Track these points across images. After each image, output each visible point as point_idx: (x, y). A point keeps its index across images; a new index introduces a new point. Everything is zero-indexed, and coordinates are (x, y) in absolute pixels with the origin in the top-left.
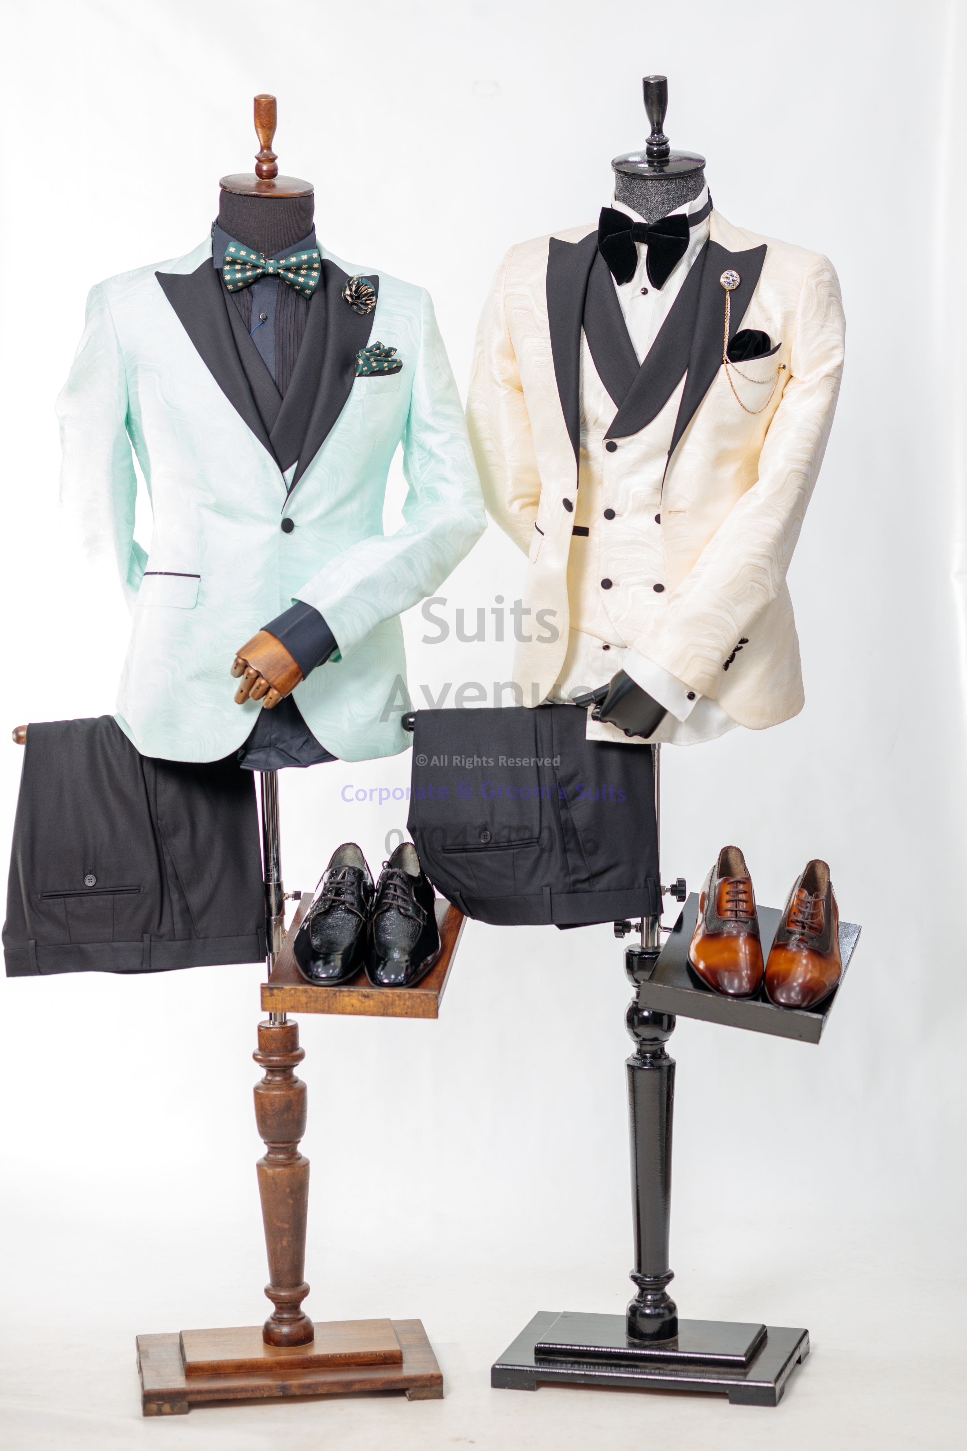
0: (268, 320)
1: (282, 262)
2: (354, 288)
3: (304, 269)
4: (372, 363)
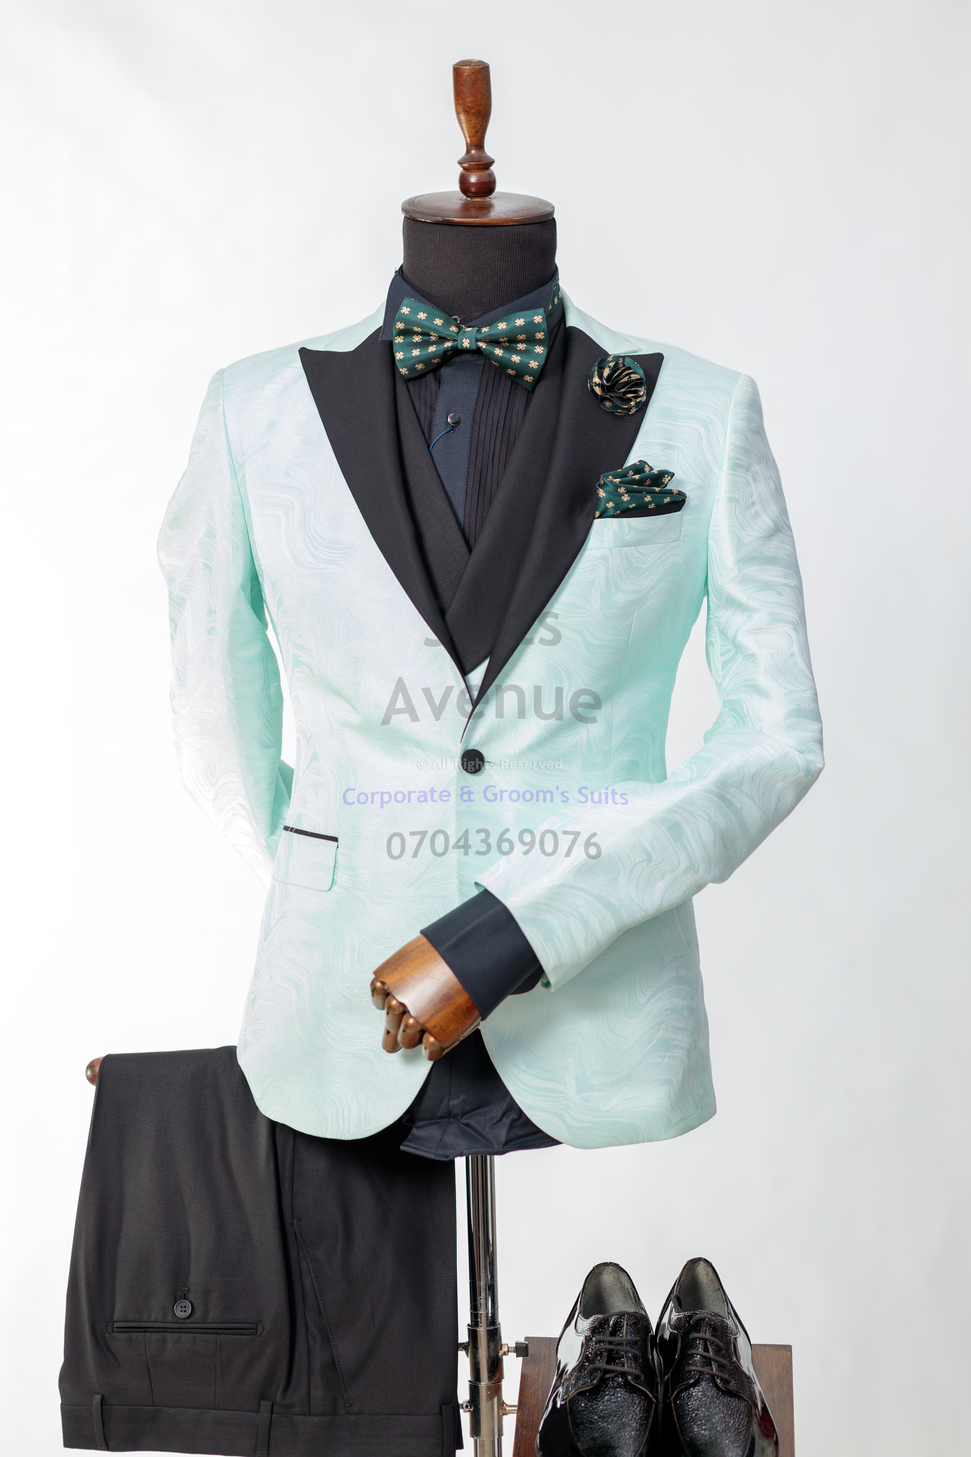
0: (461, 425)
1: (485, 330)
2: (606, 372)
3: (522, 341)
4: (625, 495)
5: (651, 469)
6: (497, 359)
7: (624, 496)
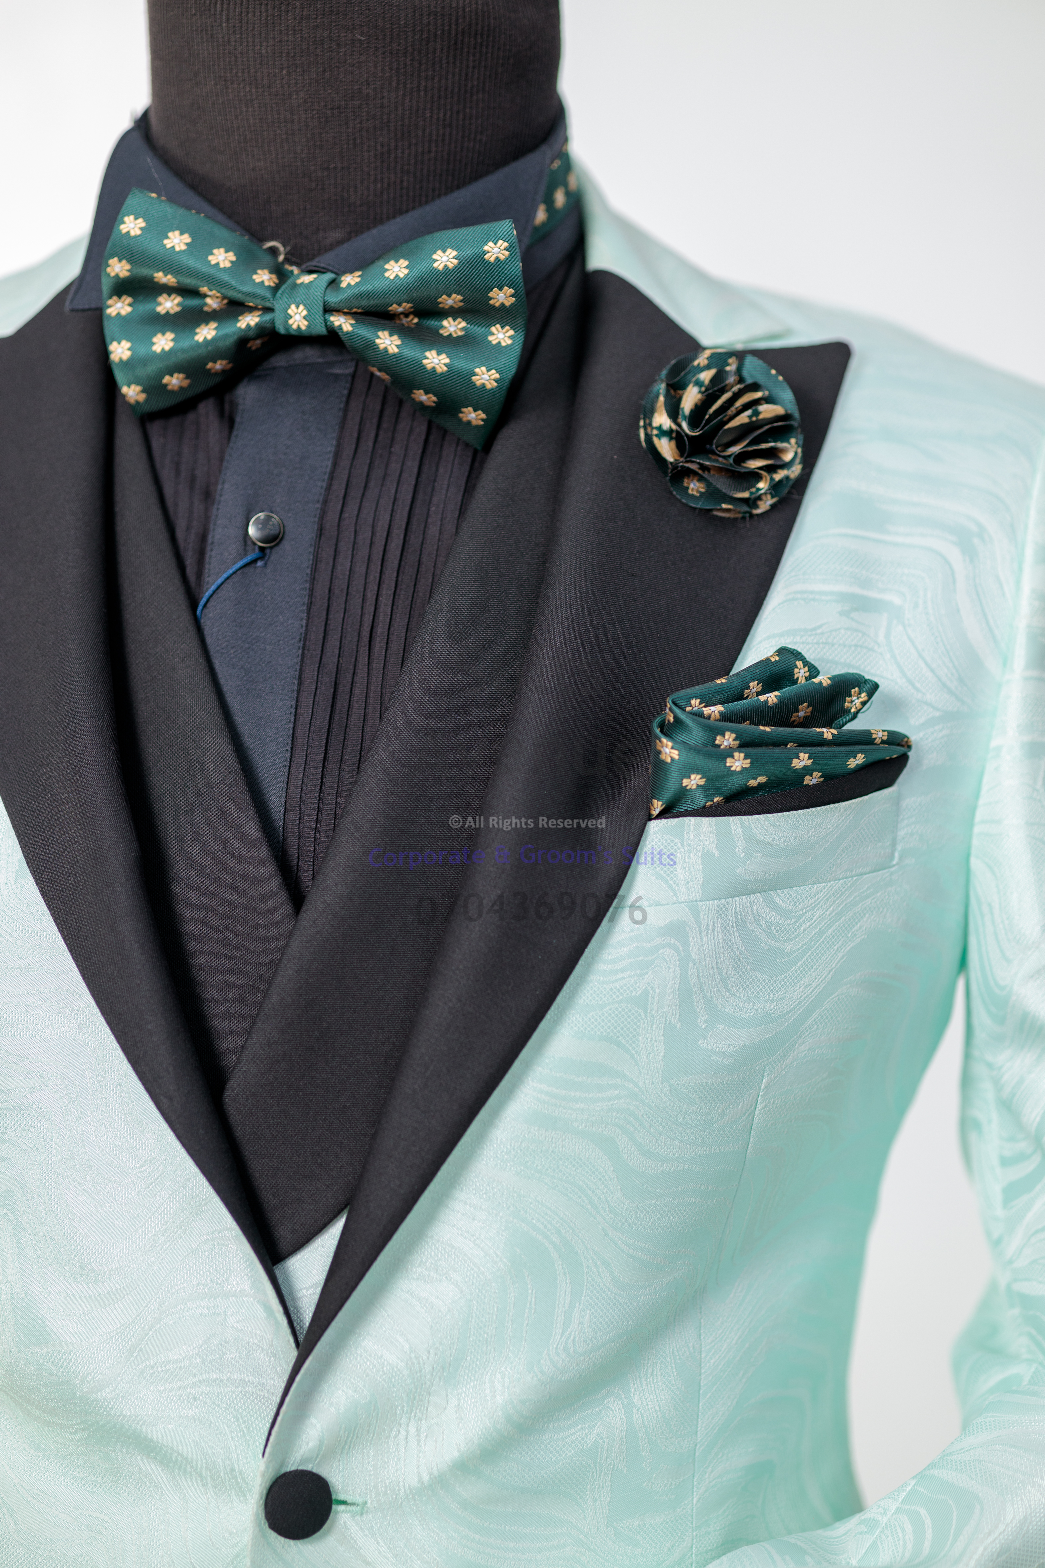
0: (286, 545)
1: (349, 280)
2: (691, 398)
3: (454, 313)
4: (736, 754)
5: (814, 672)
6: (385, 361)
7: (733, 757)
